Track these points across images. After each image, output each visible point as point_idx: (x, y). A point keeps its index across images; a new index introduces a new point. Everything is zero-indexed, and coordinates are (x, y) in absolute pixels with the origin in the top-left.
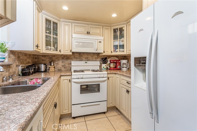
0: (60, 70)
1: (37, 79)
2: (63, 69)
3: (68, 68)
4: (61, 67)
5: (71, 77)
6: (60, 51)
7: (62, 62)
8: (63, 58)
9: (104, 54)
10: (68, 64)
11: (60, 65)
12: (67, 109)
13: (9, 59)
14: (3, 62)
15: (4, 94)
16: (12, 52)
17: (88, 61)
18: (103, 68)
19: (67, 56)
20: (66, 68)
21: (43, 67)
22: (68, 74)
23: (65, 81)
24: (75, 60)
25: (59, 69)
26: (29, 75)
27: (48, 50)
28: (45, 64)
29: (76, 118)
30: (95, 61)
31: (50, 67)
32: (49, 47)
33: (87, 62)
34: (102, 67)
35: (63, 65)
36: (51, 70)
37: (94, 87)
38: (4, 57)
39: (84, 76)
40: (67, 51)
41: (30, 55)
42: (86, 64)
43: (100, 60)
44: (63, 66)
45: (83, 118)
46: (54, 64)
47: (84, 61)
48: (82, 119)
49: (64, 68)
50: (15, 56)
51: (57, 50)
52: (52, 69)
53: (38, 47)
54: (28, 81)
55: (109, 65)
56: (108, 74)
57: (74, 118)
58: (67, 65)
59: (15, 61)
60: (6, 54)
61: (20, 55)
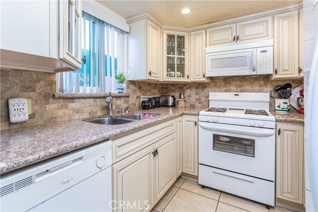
0: (193, 107)
1: (150, 114)
2: (197, 104)
3: (204, 104)
4: (195, 101)
5: (197, 117)
6: (188, 77)
7: (197, 94)
8: (197, 88)
9: (277, 76)
10: (205, 97)
11: (192, 98)
12: (192, 167)
13: (128, 89)
14: (122, 93)
15: (113, 124)
16: (132, 82)
17: (241, 91)
18: (278, 109)
19: (203, 83)
20: (202, 103)
21: (171, 100)
22: (194, 113)
23: (189, 123)
24: (216, 90)
25: (192, 103)
26: (148, 109)
27: (171, 76)
28: (172, 96)
29: (207, 189)
30: (258, 91)
31: (178, 101)
32: (173, 73)
33: (238, 95)
34: (277, 105)
35: (197, 98)
36: (180, 105)
37: (245, 145)
38: (123, 88)
39: (221, 120)
40: (199, 75)
41: (156, 85)
42: (237, 98)
43: (271, 89)
44: (197, 100)
45: (216, 193)
46: (184, 97)
47: (233, 91)
48: (216, 196)
49: (199, 103)
50: (136, 87)
51: (183, 76)
52: (181, 103)
53: (150, 75)
54: (141, 116)
55: (298, 101)
56: (277, 121)
57: (203, 187)
58: (203, 99)
59: (135, 92)
60: (124, 85)
61: (141, 85)
